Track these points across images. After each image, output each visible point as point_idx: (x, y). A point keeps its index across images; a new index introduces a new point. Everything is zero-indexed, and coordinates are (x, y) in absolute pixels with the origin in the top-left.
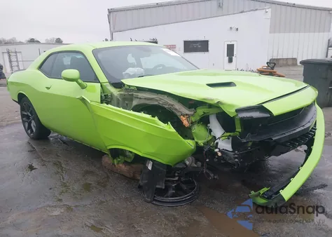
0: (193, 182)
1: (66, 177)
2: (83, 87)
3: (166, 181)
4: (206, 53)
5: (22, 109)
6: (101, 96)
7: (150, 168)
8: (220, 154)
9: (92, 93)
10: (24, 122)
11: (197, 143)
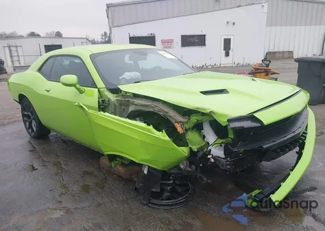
0: (188, 185)
1: (66, 178)
2: (81, 92)
3: (161, 184)
4: (203, 47)
5: (23, 109)
6: (99, 102)
7: (146, 172)
8: (212, 160)
9: (91, 97)
10: (25, 122)
11: (190, 148)
